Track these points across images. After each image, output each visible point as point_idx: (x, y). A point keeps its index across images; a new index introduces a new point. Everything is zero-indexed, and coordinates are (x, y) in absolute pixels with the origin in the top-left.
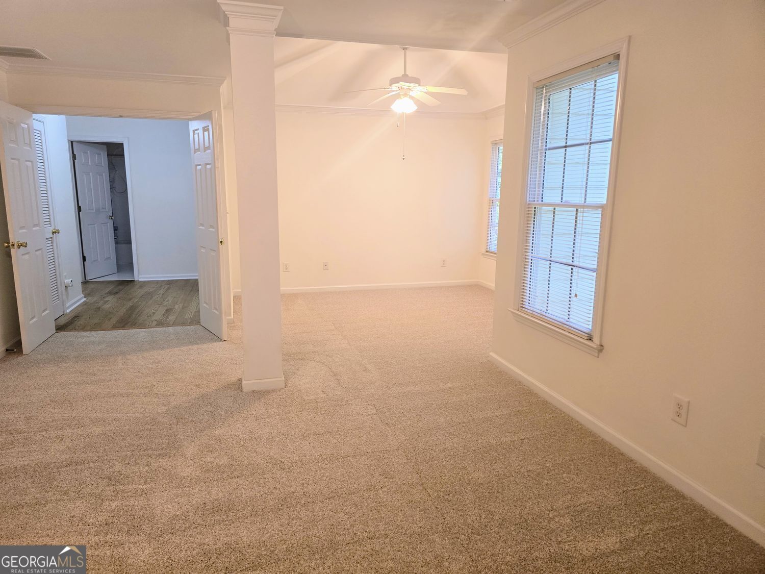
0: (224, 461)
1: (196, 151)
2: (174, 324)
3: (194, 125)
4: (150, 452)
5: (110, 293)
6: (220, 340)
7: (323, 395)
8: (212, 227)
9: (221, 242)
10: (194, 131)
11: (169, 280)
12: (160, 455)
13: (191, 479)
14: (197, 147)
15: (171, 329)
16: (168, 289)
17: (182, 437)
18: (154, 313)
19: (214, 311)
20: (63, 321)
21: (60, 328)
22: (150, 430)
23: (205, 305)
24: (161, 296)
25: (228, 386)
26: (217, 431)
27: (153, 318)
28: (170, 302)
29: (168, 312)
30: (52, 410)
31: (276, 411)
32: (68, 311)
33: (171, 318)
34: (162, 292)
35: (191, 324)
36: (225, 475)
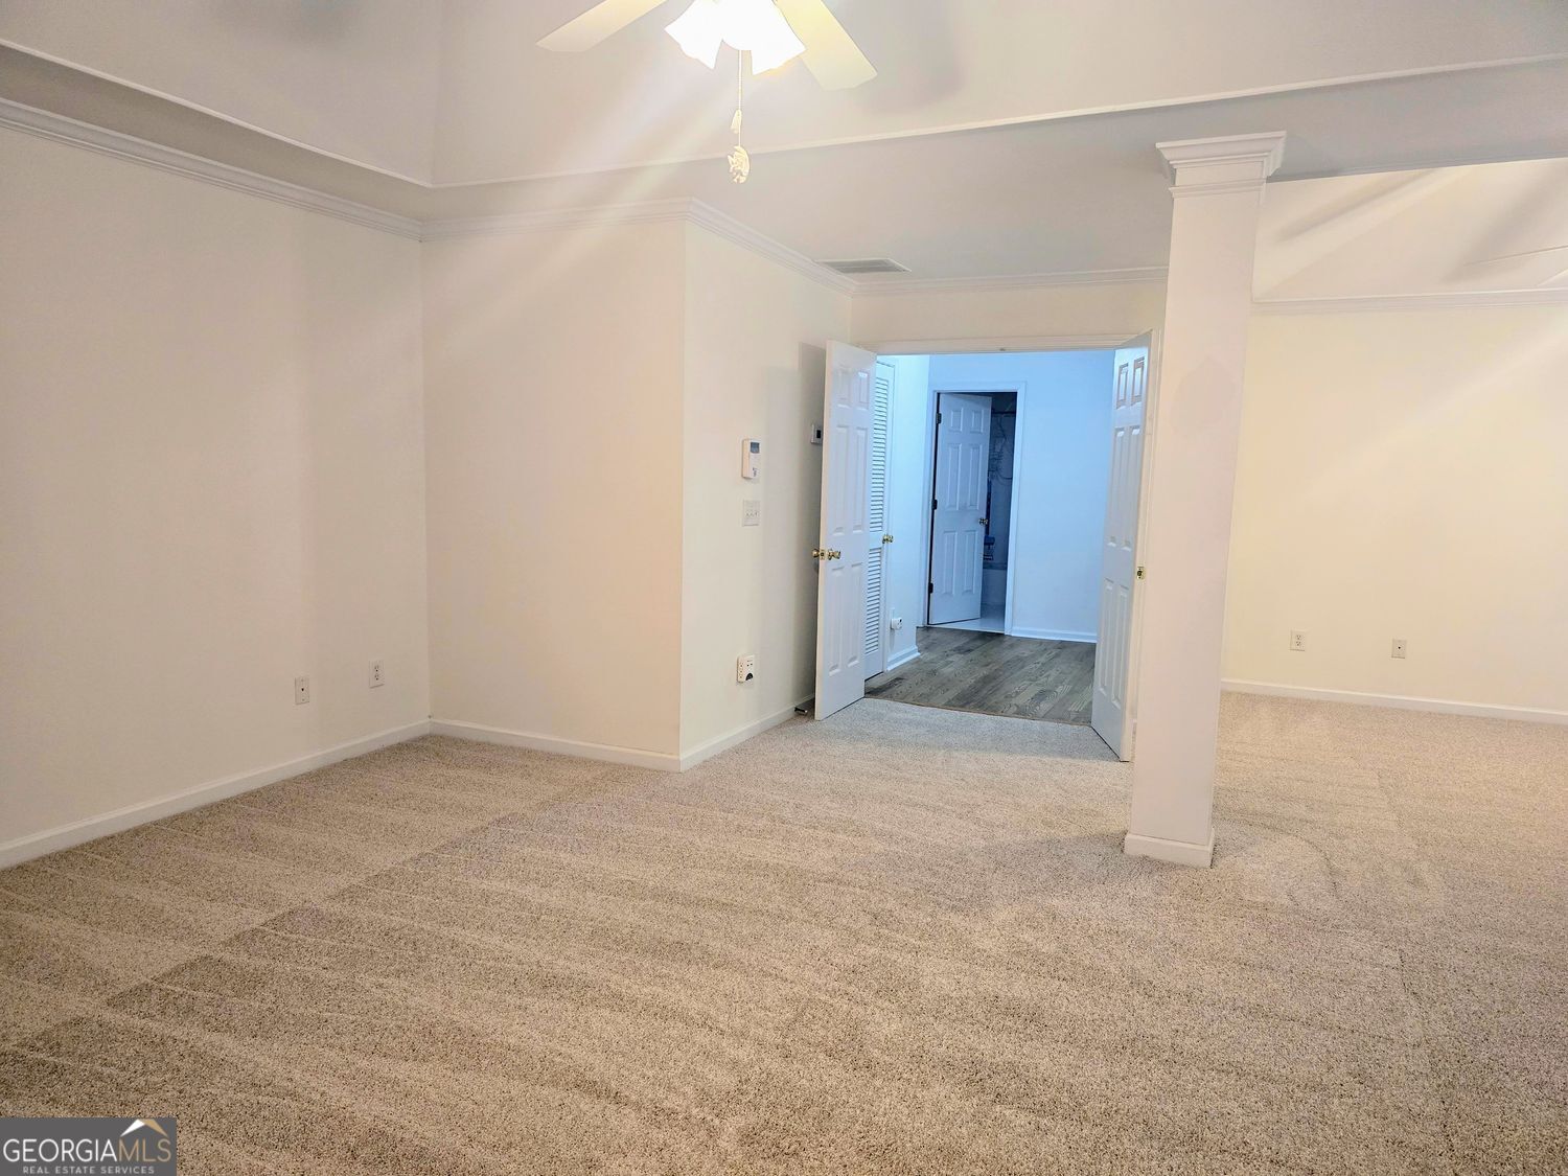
0: (1053, 948)
1: (1121, 403)
2: (1044, 718)
3: (1125, 357)
4: (941, 899)
5: (959, 650)
6: (1117, 758)
7: (1286, 901)
8: (1128, 544)
9: (1140, 573)
10: (1121, 367)
11: (1062, 641)
12: (954, 907)
13: (989, 957)
14: (1122, 397)
15: (1037, 724)
16: (1057, 655)
17: (995, 893)
18: (1017, 693)
19: (1115, 702)
20: (876, 683)
21: (871, 692)
22: (951, 868)
23: (1101, 689)
24: (1038, 665)
25: (1103, 838)
26: (1055, 902)
27: (1014, 701)
28: (1050, 679)
29: (1042, 695)
30: (829, 804)
31: (1175, 901)
32: (889, 669)
33: (1044, 706)
34: (1042, 660)
35: (1075, 721)
36: (1044, 969)
